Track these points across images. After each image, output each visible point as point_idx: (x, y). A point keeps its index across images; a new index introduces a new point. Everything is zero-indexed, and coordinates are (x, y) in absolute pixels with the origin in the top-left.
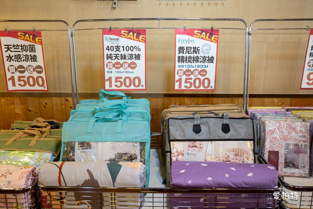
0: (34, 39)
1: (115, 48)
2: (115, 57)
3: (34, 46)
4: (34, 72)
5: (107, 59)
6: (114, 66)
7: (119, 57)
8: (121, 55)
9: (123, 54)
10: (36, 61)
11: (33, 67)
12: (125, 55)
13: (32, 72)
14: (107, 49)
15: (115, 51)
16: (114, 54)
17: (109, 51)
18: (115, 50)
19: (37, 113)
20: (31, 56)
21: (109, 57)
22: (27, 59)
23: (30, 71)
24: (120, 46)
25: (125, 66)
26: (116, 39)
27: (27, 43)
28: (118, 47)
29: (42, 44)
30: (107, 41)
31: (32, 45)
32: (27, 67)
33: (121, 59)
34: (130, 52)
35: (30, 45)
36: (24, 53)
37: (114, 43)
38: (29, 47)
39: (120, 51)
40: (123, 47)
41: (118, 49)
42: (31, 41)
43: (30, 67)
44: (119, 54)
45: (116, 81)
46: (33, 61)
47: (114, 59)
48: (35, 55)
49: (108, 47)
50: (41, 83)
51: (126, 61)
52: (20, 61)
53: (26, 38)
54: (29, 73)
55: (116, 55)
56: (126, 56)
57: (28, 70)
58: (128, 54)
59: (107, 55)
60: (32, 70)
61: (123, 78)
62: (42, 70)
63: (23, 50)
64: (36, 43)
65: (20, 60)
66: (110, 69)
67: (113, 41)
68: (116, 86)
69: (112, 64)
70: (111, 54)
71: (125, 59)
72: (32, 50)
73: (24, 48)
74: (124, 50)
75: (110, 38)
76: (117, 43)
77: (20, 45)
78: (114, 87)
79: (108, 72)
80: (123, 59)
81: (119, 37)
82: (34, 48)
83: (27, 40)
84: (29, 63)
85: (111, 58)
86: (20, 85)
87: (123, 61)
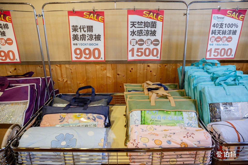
0: (157, 17)
1: (220, 25)
2: (218, 33)
3: (155, 23)
4: (151, 44)
5: (212, 34)
6: (215, 39)
7: (221, 32)
8: (222, 31)
9: (224, 30)
10: (155, 35)
11: (151, 40)
12: (225, 31)
13: (149, 44)
14: (213, 26)
15: (219, 28)
16: (218, 30)
17: (214, 27)
18: (219, 26)
19: (124, 76)
20: (151, 31)
21: (214, 32)
22: (147, 34)
23: (148, 43)
24: (224, 24)
25: (223, 40)
26: (221, 18)
27: (150, 20)
28: (222, 25)
29: (163, 21)
30: (215, 19)
31: (154, 22)
32: (146, 41)
33: (222, 34)
34: (230, 29)
35: (152, 22)
36: (146, 29)
37: (220, 21)
38: (151, 24)
39: (223, 28)
40: (226, 24)
41: (221, 26)
42: (153, 19)
43: (148, 41)
44: (221, 30)
45: (215, 52)
46: (152, 36)
47: (217, 35)
48: (155, 31)
49: (215, 24)
50: (155, 54)
51: (226, 35)
52: (141, 36)
53: (150, 16)
54: (147, 45)
55: (219, 31)
56: (227, 31)
57: (147, 43)
58: (228, 30)
59: (212, 31)
60: (149, 43)
61: (220, 50)
62: (158, 43)
63: (145, 26)
64: (158, 20)
65: (141, 34)
66: (212, 42)
67: (220, 19)
68: (214, 55)
69: (215, 38)
70: (215, 30)
71: (225, 34)
72: (153, 26)
73: (146, 24)
74: (225, 27)
75: (217, 17)
76: (222, 21)
77: (144, 22)
78: (212, 57)
79: (210, 45)
80: (223, 34)
81: (225, 16)
82: (155, 24)
83: (150, 18)
84: (149, 37)
85: (215, 33)
86: (138, 55)
87: (224, 35)
